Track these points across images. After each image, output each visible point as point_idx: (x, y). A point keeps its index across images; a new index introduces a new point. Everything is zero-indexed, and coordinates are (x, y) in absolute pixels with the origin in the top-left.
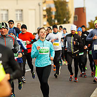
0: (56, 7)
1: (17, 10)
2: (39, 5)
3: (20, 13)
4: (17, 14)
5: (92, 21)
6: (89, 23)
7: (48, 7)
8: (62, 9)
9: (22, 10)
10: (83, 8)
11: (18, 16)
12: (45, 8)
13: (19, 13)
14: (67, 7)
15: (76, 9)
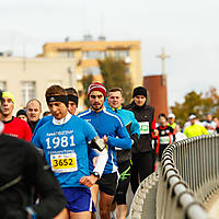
0: (104, 75)
1: (24, 83)
2: (70, 72)
3: (31, 88)
4: (24, 91)
5: (177, 104)
6: (172, 108)
7: (86, 75)
8: (115, 79)
9: (34, 83)
11: (27, 93)
12: (80, 77)
13: (28, 88)
14: (127, 75)
15: (145, 78)
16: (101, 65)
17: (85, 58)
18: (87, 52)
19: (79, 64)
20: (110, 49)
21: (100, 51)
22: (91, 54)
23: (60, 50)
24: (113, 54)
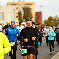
2: (14, 10)
5: (46, 20)
6: (44, 21)
7: (19, 11)
8: (27, 13)
9: (3, 13)
10: (40, 12)
11: (1, 16)
12: (17, 12)
14: (31, 12)
15: (36, 13)
16: (24, 9)
17: (19, 7)
18: (19, 5)
19: (17, 8)
20: (26, 4)
21: (23, 5)
22: (20, 5)
23: (12, 4)
24: (27, 6)
